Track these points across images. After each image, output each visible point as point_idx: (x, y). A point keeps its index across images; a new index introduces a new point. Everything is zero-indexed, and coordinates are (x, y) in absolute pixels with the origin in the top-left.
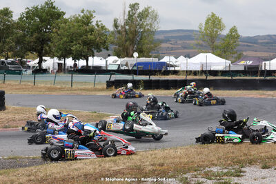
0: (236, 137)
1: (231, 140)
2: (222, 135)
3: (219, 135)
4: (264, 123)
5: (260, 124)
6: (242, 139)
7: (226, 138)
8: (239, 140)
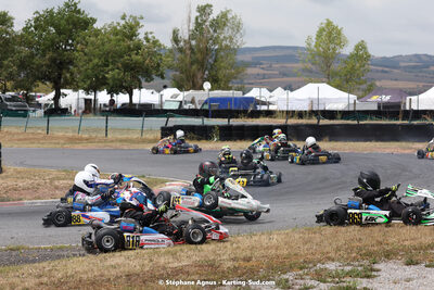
0: (380, 214)
1: (372, 219)
2: (358, 211)
3: (353, 211)
4: (424, 193)
5: (418, 194)
6: (390, 218)
7: (364, 216)
8: (385, 220)
